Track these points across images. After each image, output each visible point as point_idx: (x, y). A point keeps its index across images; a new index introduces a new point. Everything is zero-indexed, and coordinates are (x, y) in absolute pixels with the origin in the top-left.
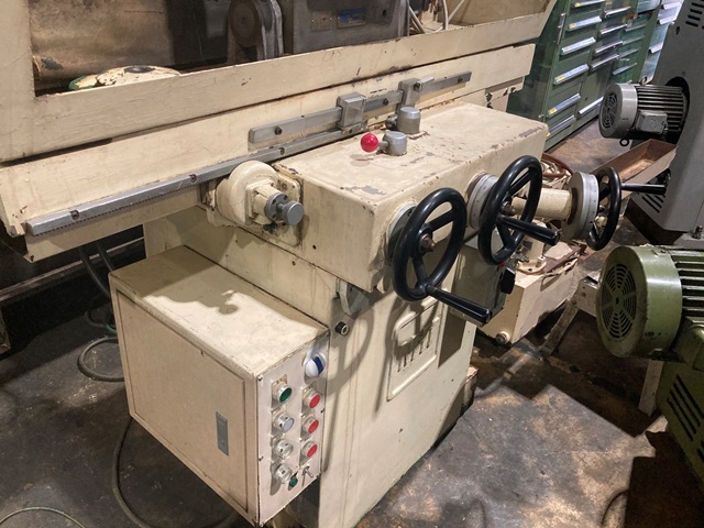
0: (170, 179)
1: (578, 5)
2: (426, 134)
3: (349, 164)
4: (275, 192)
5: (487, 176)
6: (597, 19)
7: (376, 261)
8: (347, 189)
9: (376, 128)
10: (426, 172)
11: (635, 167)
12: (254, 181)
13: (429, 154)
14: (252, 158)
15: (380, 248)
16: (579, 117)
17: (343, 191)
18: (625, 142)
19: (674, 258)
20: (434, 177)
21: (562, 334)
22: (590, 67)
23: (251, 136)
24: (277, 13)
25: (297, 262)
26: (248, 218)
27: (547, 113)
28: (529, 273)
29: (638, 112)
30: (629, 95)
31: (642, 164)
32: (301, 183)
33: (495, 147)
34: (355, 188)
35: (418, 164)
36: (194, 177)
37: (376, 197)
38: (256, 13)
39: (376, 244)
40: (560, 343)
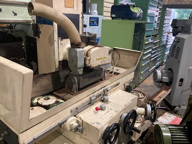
0: (54, 125)
1: (146, 48)
2: (110, 102)
3: (93, 114)
4: (77, 124)
5: (124, 114)
6: (151, 50)
7: (100, 139)
8: (93, 123)
9: (99, 101)
10: (110, 116)
11: (162, 93)
12: (72, 122)
13: (111, 109)
14: (71, 116)
15: (101, 137)
16: (149, 72)
17: (92, 124)
18: (160, 83)
19: (169, 128)
20: (112, 117)
21: (148, 138)
22: (150, 61)
23: (71, 111)
24: (77, 81)
25: (81, 137)
26: (70, 130)
27: (141, 73)
28: (138, 123)
29: (162, 77)
30: (159, 73)
31: (163, 92)
32: (82, 121)
33: (125, 105)
34: (94, 123)
35: (108, 113)
36: (59, 124)
37: (99, 125)
38: (72, 82)
39: (100, 136)
40: (147, 140)
